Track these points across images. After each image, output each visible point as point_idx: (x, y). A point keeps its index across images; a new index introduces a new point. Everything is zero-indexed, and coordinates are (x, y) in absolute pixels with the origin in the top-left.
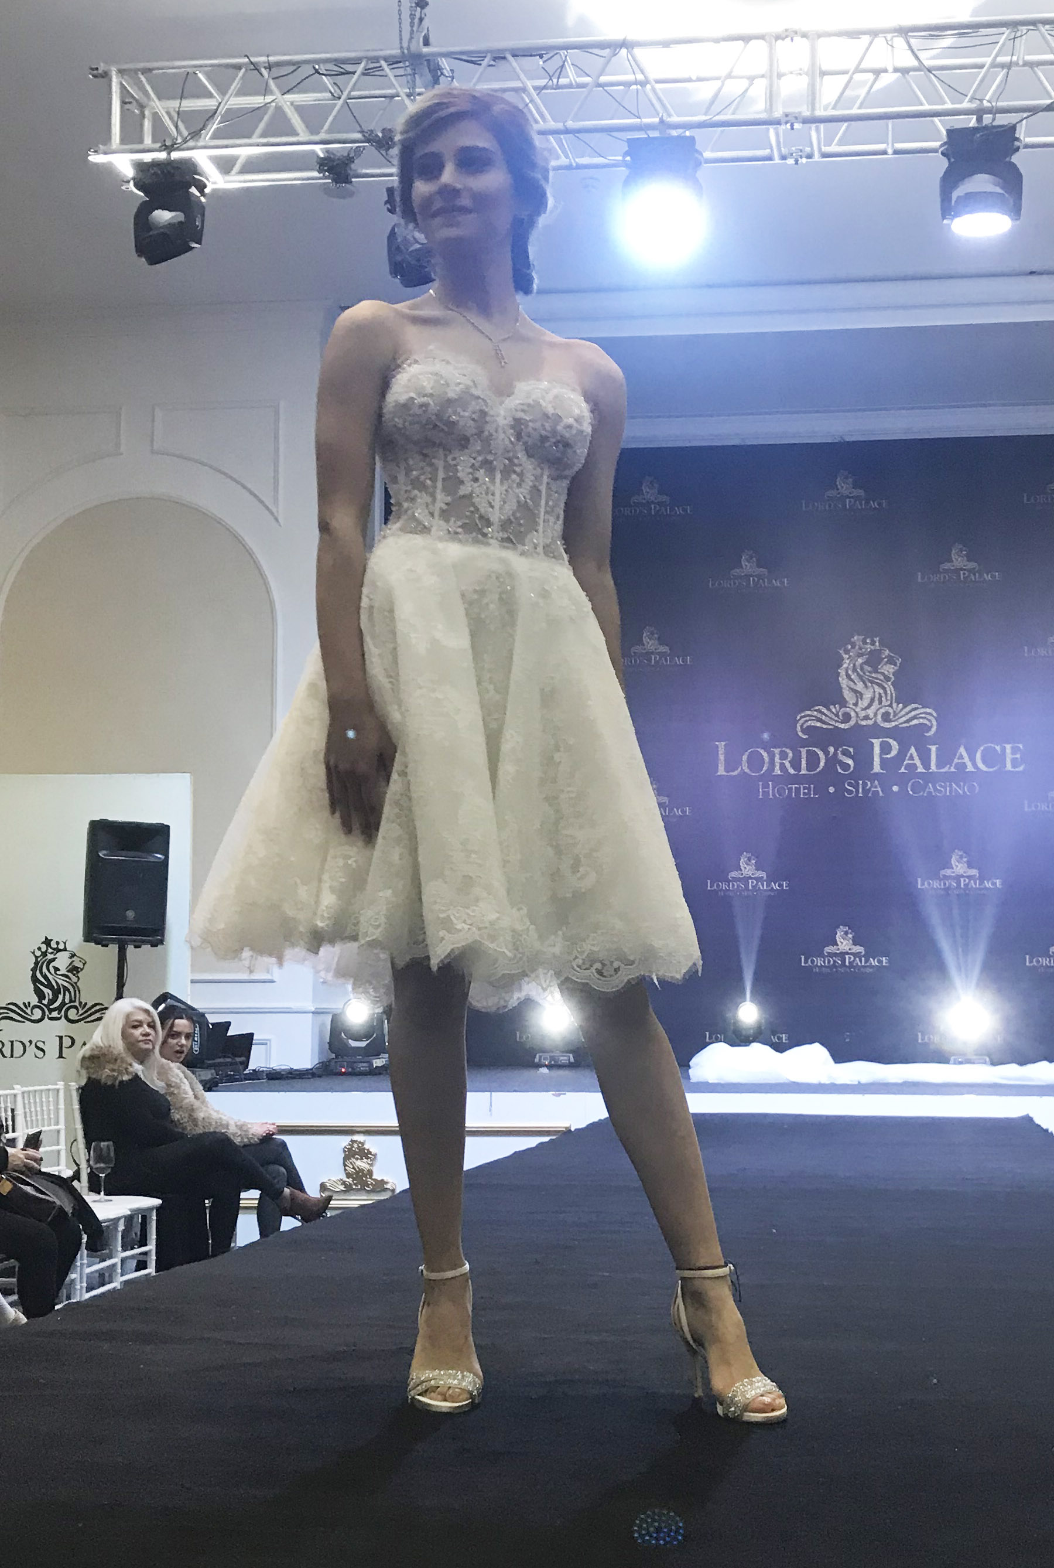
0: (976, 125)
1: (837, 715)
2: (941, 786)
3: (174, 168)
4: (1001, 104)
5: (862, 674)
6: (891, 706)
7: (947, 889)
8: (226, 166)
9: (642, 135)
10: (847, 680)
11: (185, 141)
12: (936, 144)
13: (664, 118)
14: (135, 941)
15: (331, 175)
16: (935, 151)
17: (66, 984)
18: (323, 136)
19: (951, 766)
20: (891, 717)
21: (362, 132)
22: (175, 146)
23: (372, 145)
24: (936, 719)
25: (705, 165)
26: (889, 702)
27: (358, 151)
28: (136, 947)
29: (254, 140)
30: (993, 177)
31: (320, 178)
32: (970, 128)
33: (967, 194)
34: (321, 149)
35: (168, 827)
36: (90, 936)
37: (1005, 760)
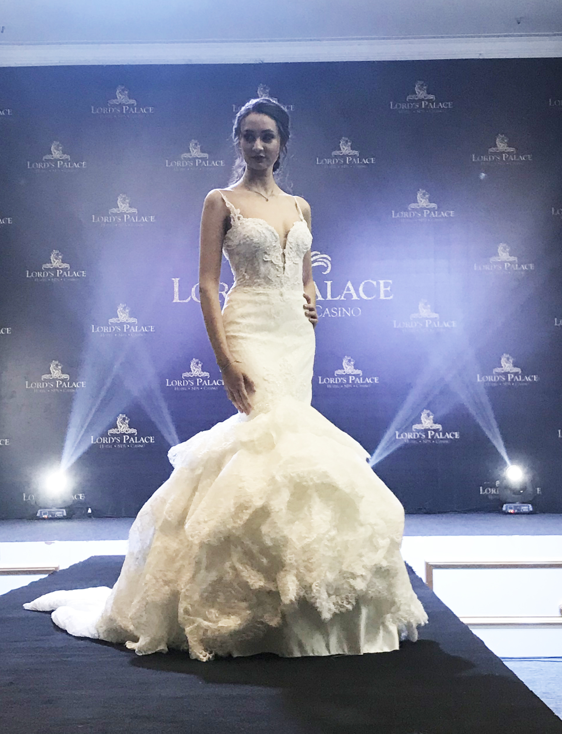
7: (340, 384)
19: (341, 296)
24: (330, 262)
37: (379, 291)
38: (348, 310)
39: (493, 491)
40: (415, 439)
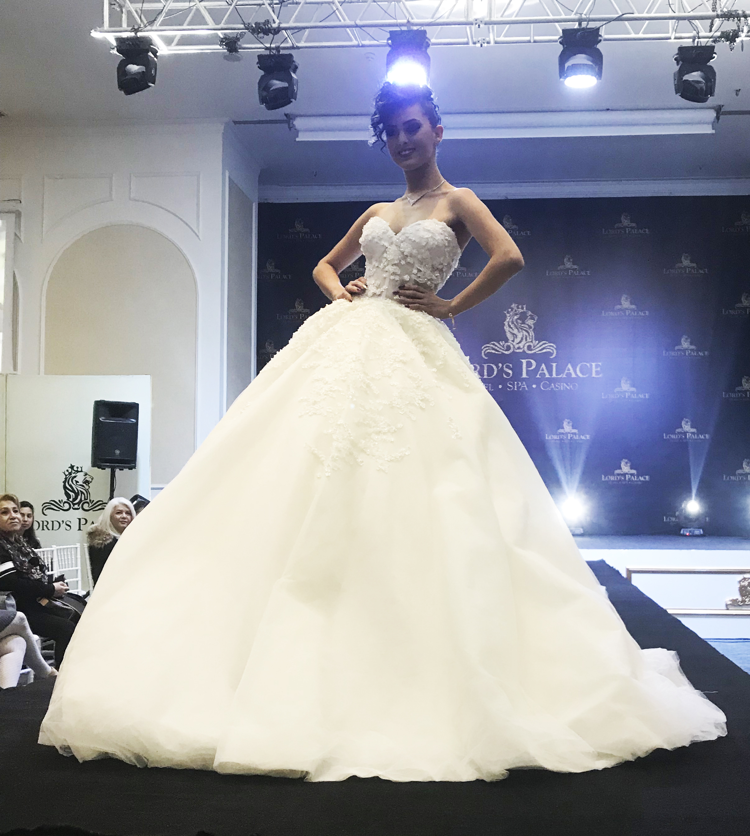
0: (578, 27)
1: (503, 346)
2: (558, 385)
3: (139, 41)
4: (592, 16)
5: (516, 324)
6: (532, 342)
7: (561, 440)
8: (168, 41)
9: (397, 29)
10: (508, 328)
11: (145, 26)
12: (557, 38)
13: (410, 20)
14: (120, 466)
15: (227, 48)
16: (556, 41)
17: (82, 490)
18: (222, 25)
19: (563, 375)
20: (532, 348)
21: (244, 24)
22: (140, 29)
23: (249, 31)
24: (556, 349)
25: (431, 46)
26: (531, 340)
27: (242, 35)
28: (120, 470)
29: (185, 27)
30: (588, 56)
31: (221, 50)
32: (575, 29)
33: (572, 65)
34: (222, 33)
35: (138, 404)
36: (95, 464)
37: (592, 371)
38: (568, 385)
39: (673, 519)
40: (616, 481)
